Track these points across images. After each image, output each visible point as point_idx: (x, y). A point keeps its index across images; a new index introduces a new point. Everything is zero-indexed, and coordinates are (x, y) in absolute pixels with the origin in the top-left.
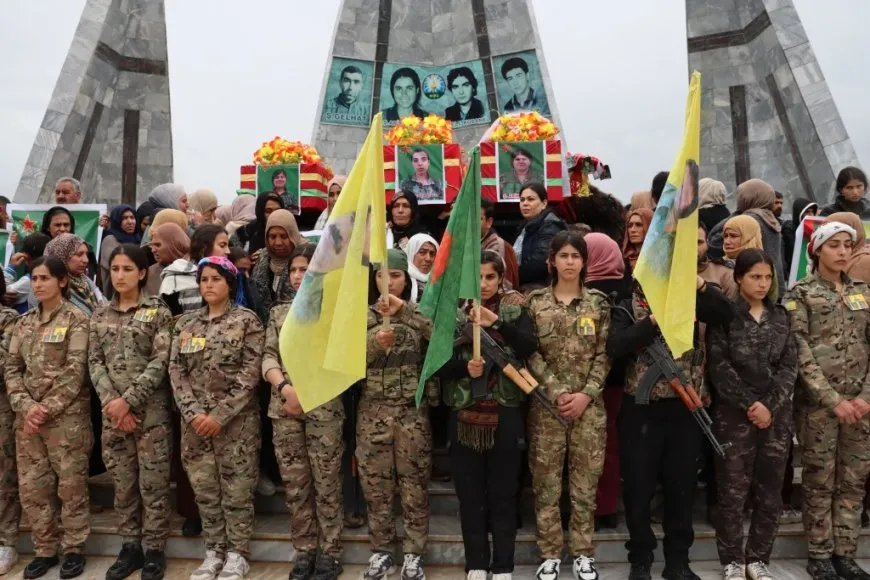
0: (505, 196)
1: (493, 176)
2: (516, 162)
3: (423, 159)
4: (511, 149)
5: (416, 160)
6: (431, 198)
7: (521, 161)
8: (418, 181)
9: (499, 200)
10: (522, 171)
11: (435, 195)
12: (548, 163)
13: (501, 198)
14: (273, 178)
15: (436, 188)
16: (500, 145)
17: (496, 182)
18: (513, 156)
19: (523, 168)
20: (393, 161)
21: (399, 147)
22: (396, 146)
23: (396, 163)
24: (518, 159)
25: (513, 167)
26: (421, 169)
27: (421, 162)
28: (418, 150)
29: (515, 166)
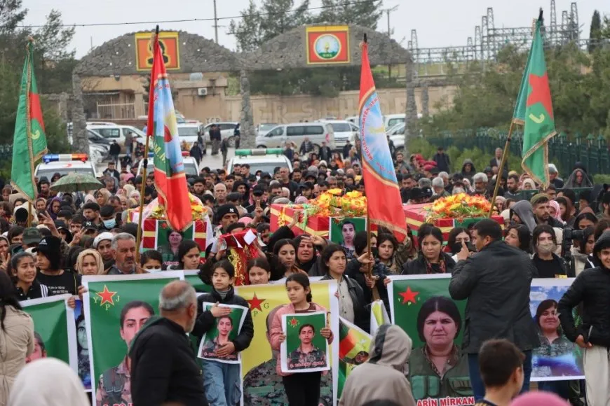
1: (153, 245)
2: (171, 237)
3: (351, 230)
4: (169, 227)
5: (345, 230)
7: (175, 237)
8: (346, 247)
10: (175, 244)
16: (160, 223)
18: (169, 233)
19: (176, 242)
20: (328, 230)
21: (333, 219)
22: (330, 218)
23: (330, 232)
24: (173, 235)
25: (168, 240)
26: (348, 237)
27: (348, 232)
28: (346, 222)
29: (170, 240)
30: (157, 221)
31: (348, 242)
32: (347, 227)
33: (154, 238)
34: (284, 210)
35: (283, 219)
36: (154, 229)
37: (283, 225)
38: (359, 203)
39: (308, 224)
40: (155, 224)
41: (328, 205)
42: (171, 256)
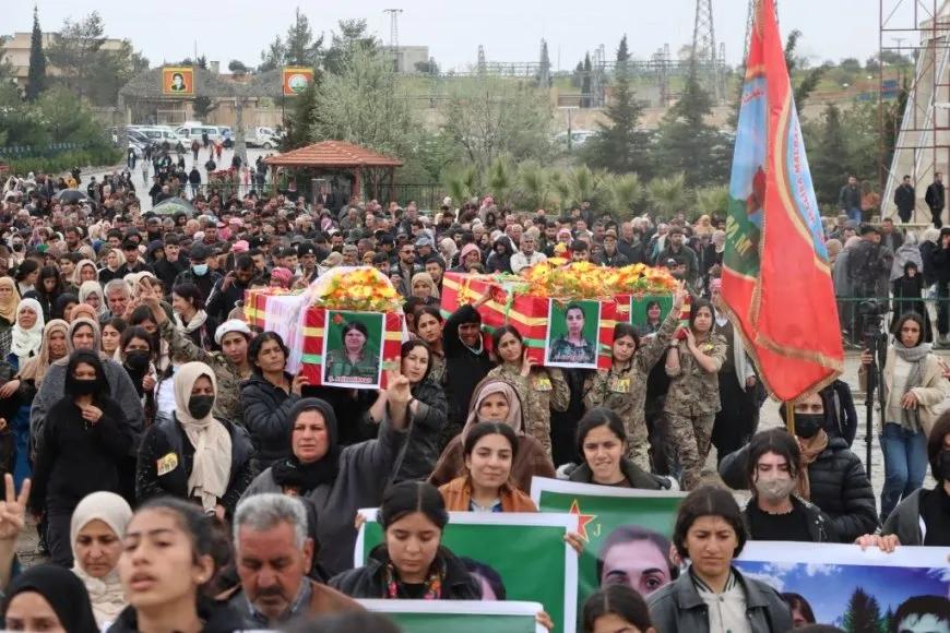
0: (330, 378)
1: (319, 352)
2: (348, 338)
3: (578, 317)
4: (345, 322)
5: (571, 318)
6: (582, 362)
7: (354, 337)
8: (571, 341)
9: (323, 383)
10: (354, 349)
11: (587, 358)
12: (387, 342)
13: (326, 380)
14: (647, 310)
15: (589, 350)
16: (332, 315)
17: (322, 360)
18: (345, 331)
19: (355, 345)
20: (546, 316)
21: (554, 301)
22: (551, 300)
23: (549, 319)
24: (351, 335)
25: (344, 343)
26: (575, 328)
27: (575, 320)
28: (573, 306)
29: (347, 342)
30: (327, 312)
31: (574, 334)
32: (573, 313)
33: (321, 339)
34: (468, 283)
35: (466, 295)
36: (321, 325)
37: (466, 302)
38: (592, 279)
39: (514, 306)
40: (324, 316)
41: (546, 280)
42: (348, 368)
